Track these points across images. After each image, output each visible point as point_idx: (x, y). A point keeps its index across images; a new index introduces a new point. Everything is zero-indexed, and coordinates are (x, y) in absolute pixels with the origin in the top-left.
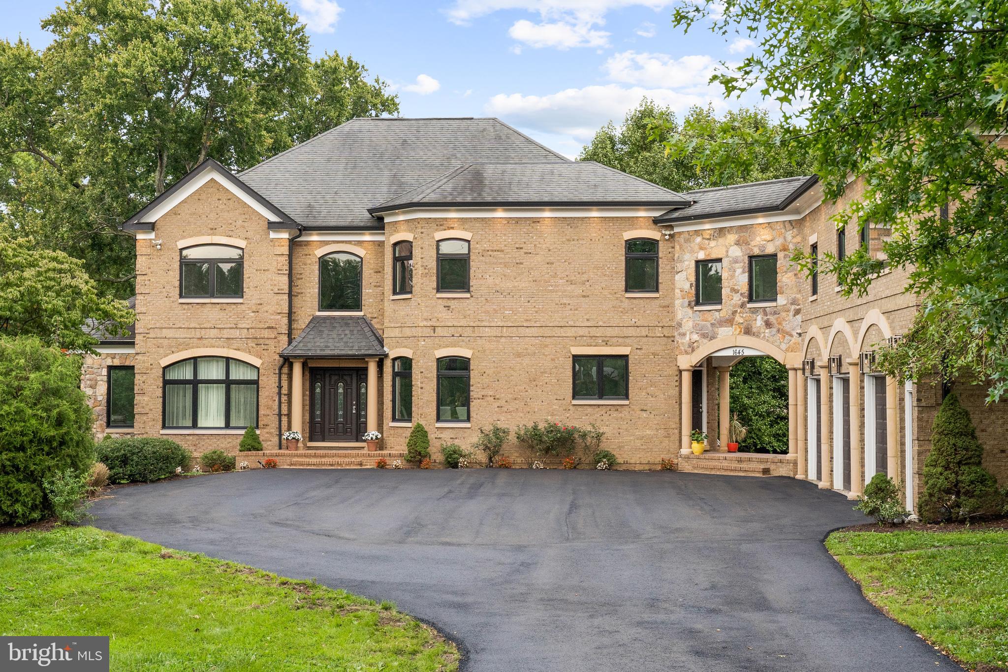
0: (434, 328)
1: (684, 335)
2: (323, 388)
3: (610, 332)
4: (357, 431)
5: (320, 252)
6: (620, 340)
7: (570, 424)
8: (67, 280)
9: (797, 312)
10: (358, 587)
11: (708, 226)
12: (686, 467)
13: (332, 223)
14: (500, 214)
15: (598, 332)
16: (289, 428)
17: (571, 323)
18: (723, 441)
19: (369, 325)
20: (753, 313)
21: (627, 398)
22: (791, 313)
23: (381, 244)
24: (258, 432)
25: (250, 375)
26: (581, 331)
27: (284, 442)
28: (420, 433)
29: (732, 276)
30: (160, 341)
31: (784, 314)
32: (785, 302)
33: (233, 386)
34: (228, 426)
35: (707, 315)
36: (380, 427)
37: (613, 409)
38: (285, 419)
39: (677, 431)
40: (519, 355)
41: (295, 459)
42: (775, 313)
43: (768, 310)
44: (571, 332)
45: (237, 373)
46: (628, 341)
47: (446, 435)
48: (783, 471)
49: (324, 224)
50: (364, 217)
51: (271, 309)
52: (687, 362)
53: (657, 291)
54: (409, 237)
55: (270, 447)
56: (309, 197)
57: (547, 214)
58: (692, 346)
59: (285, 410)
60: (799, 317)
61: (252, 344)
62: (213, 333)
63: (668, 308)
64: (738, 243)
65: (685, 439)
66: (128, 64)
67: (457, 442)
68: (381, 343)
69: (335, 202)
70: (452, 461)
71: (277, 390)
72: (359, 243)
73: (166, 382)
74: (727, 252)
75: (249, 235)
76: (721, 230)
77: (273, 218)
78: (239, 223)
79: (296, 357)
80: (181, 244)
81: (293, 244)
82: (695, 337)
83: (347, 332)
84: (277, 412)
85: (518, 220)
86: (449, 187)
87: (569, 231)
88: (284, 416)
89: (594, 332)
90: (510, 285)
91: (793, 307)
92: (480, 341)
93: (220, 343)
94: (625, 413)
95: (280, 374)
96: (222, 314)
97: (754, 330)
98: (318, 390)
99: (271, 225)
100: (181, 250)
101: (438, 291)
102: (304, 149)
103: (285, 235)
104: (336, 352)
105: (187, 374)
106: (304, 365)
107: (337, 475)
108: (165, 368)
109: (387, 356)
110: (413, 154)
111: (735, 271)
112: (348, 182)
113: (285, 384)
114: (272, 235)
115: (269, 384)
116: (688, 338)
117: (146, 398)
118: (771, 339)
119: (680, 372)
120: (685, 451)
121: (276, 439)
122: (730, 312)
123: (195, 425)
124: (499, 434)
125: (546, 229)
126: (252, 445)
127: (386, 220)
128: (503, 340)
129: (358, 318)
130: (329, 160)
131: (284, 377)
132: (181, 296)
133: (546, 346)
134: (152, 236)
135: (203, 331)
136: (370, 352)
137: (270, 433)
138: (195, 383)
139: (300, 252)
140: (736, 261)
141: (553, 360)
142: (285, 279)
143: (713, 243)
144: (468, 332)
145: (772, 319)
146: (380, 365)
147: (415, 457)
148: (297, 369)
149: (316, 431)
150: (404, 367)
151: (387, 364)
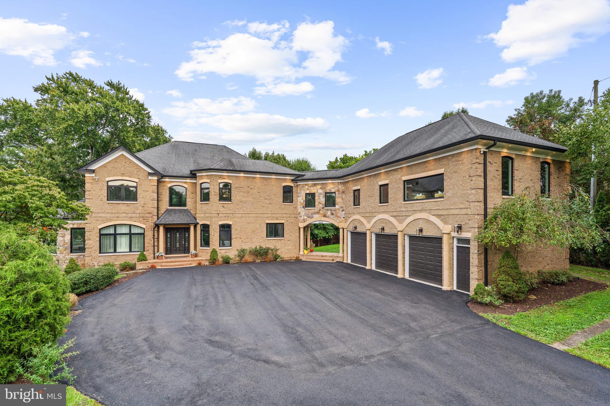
0: (218, 214)
1: (301, 217)
2: (171, 235)
3: (278, 215)
4: (187, 250)
5: (169, 185)
6: (281, 218)
7: (268, 246)
9: (343, 210)
11: (310, 183)
12: (304, 259)
13: (175, 175)
14: (242, 175)
15: (275, 216)
16: (158, 251)
17: (266, 213)
19: (190, 212)
20: (327, 210)
21: (283, 237)
22: (341, 211)
23: (195, 183)
24: (145, 253)
25: (140, 231)
26: (269, 215)
27: (156, 256)
28: (214, 252)
29: (319, 199)
30: (98, 218)
31: (338, 211)
32: (338, 207)
33: (132, 236)
34: (130, 251)
35: (310, 210)
36: (195, 249)
37: (279, 240)
38: (156, 248)
39: (298, 247)
40: (248, 223)
41: (163, 264)
42: (335, 211)
43: (332, 209)
44: (266, 216)
45: (134, 231)
46: (284, 218)
47: (223, 252)
48: (338, 260)
49: (171, 175)
50: (188, 172)
51: (150, 206)
52: (302, 225)
53: (292, 202)
54: (207, 181)
55: (151, 259)
56: (163, 165)
57: (258, 176)
58: (304, 221)
59: (156, 244)
60: (343, 212)
61: (141, 219)
62: (124, 215)
63: (296, 208)
64: (321, 188)
65: (302, 249)
67: (227, 254)
68: (196, 220)
69: (174, 167)
70: (226, 261)
71: (153, 237)
72: (185, 183)
73: (101, 235)
74: (317, 191)
75: (139, 177)
76: (315, 184)
77: (150, 171)
78: (135, 172)
79: (161, 224)
80: (108, 179)
81: (159, 181)
82: (305, 217)
83: (182, 215)
84: (153, 245)
85: (248, 177)
87: (265, 182)
88: (155, 246)
89: (273, 215)
90: (245, 199)
91: (341, 209)
92: (235, 219)
93: (127, 219)
94: (283, 241)
95: (154, 230)
96: (128, 208)
97: (327, 216)
98: (169, 236)
99: (150, 174)
100: (108, 182)
101: (219, 201)
102: (157, 149)
103: (155, 178)
104: (178, 222)
105: (112, 231)
106: (164, 227)
108: (100, 229)
109: (198, 223)
110: (200, 154)
111: (320, 197)
112: (177, 161)
113: (156, 234)
114: (150, 178)
115: (149, 235)
116: (302, 218)
117: (91, 242)
118: (333, 219)
119: (300, 228)
120: (301, 253)
121: (153, 255)
122: (318, 210)
123: (115, 251)
124: (243, 251)
125: (258, 181)
126: (142, 258)
127: (197, 175)
128: (243, 218)
129: (185, 210)
130: (168, 153)
131: (156, 232)
132: (108, 200)
133: (258, 220)
134: (93, 175)
135: (119, 214)
136: (192, 222)
137: (150, 253)
138: (115, 235)
139: (161, 185)
140: (320, 194)
141: (260, 225)
142: (156, 195)
143: (312, 188)
144: (231, 215)
145: (334, 212)
146: (195, 227)
147: (213, 261)
148: (161, 229)
149: (168, 251)
150: (206, 228)
151: (199, 228)
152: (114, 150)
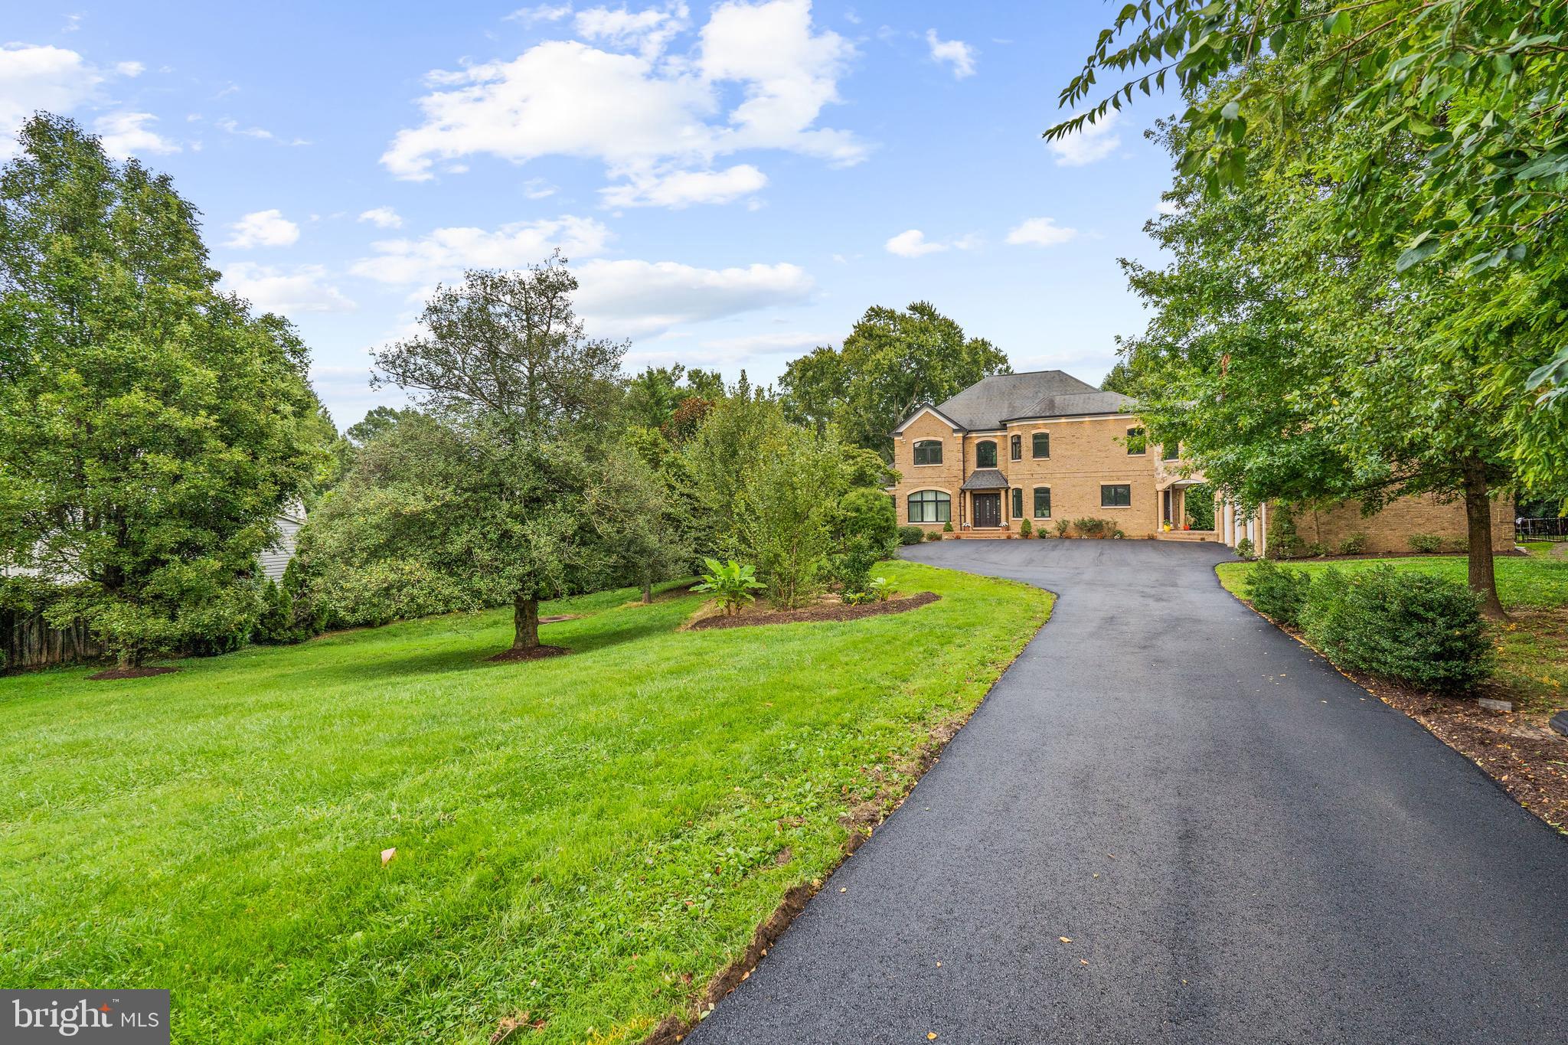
0: (1032, 475)
1: (1159, 474)
2: (980, 503)
3: (1120, 474)
4: (996, 522)
5: (977, 441)
6: (1126, 477)
7: (1101, 518)
8: (874, 462)
10: (1016, 579)
12: (1161, 538)
13: (982, 427)
14: (1063, 420)
15: (1114, 474)
16: (965, 521)
17: (1100, 470)
18: (1181, 525)
19: (1001, 474)
21: (1130, 504)
23: (1006, 436)
24: (951, 523)
25: (947, 498)
26: (1106, 474)
27: (963, 527)
28: (1027, 523)
30: (906, 484)
33: (939, 503)
34: (937, 520)
35: (1170, 464)
36: (1007, 520)
37: (1122, 510)
39: (1156, 520)
40: (1074, 486)
41: (969, 535)
44: (1100, 474)
45: (941, 497)
46: (1130, 477)
47: (1039, 524)
48: (1212, 539)
49: (978, 428)
50: (996, 423)
51: (955, 468)
52: (1160, 487)
53: (1144, 453)
54: (1019, 433)
55: (957, 530)
56: (971, 416)
57: (1087, 419)
58: (1163, 480)
59: (963, 513)
61: (947, 484)
62: (930, 479)
63: (1151, 461)
65: (1160, 524)
66: (884, 359)
67: (1044, 526)
68: (1007, 482)
69: (981, 418)
70: (1042, 535)
71: (959, 504)
72: (995, 436)
73: (909, 502)
75: (944, 435)
77: (955, 427)
78: (940, 430)
79: (967, 489)
80: (914, 441)
81: (964, 438)
82: (1165, 475)
83: (991, 477)
84: (959, 514)
85: (1072, 423)
86: (1038, 409)
87: (1099, 427)
88: (962, 516)
89: (1112, 474)
90: (1069, 453)
92: (1055, 480)
93: (933, 484)
94: (1129, 512)
95: (960, 497)
96: (934, 471)
98: (978, 504)
99: (955, 431)
100: (914, 443)
101: (1034, 457)
102: (967, 392)
103: (961, 435)
104: (986, 487)
105: (919, 499)
106: (971, 493)
107: (991, 542)
108: (908, 496)
109: (1009, 488)
112: (988, 408)
113: (962, 501)
114: (955, 435)
115: (955, 501)
116: (1161, 475)
117: (901, 509)
119: (1158, 491)
120: (1160, 530)
121: (959, 526)
123: (923, 520)
124: (1065, 523)
125: (1086, 426)
126: (948, 529)
127: (1008, 425)
128: (1066, 479)
129: (996, 471)
130: (979, 397)
131: (962, 498)
132: (915, 464)
133: (1088, 481)
134: (901, 438)
135: (925, 479)
136: (1002, 486)
137: (957, 523)
138: (922, 502)
139: (967, 441)
141: (1091, 488)
142: (962, 454)
144: (1049, 476)
146: (1007, 492)
147: (1026, 534)
148: (968, 495)
149: (977, 522)
150: (1018, 492)
151: (1010, 492)
152: (917, 410)
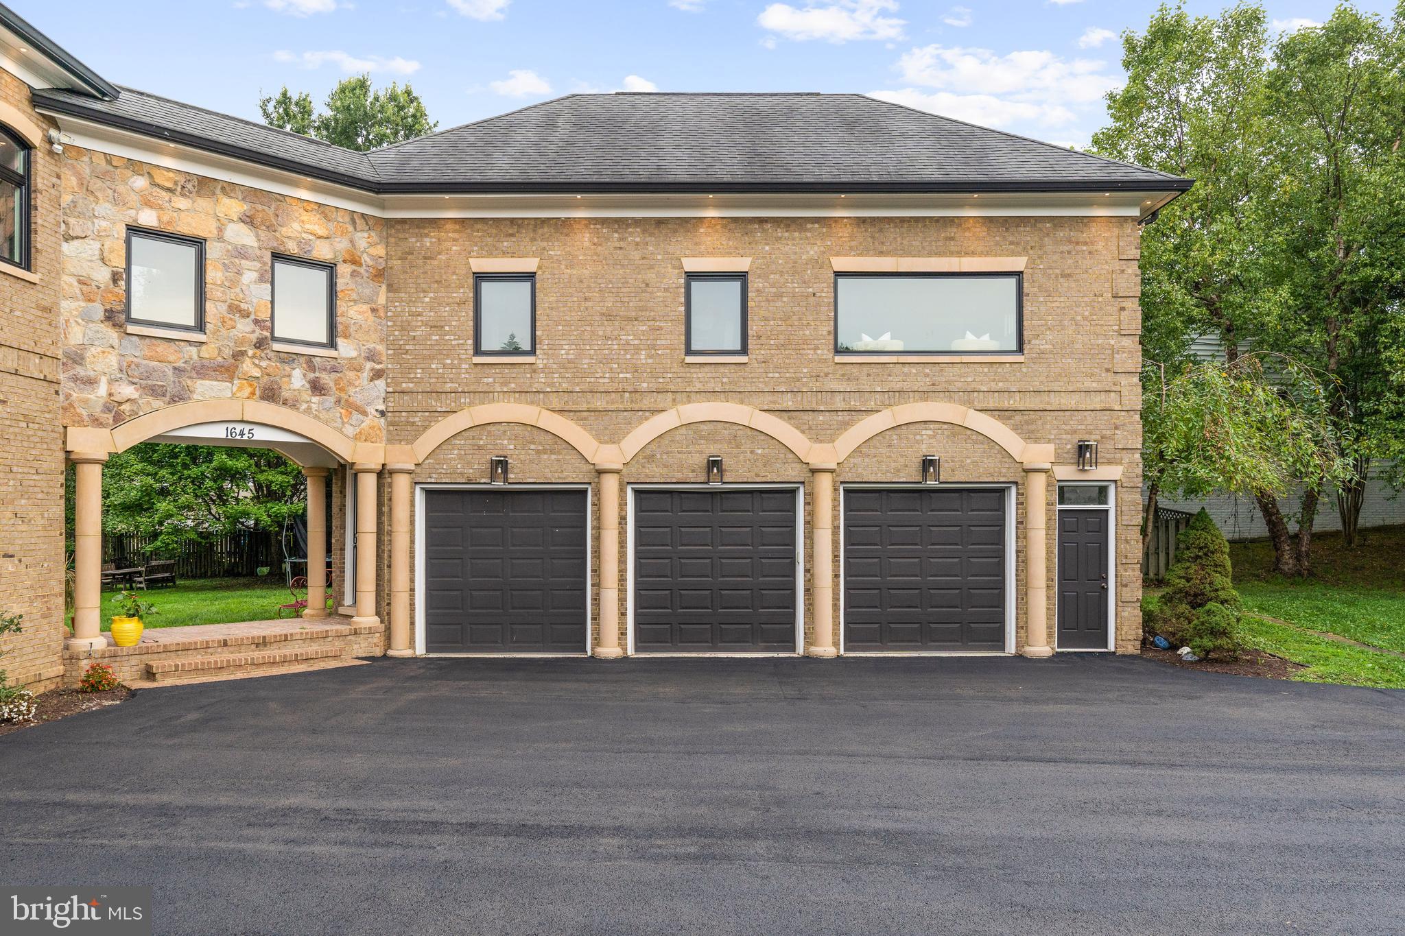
1: (91, 382)
9: (378, 374)
11: (168, 161)
20: (283, 361)
22: (366, 375)
29: (233, 283)
31: (351, 375)
32: (354, 354)
35: (161, 348)
42: (334, 370)
43: (317, 361)
52: (95, 444)
53: (29, 265)
60: (381, 383)
64: (248, 220)
65: (88, 609)
74: (220, 230)
76: (204, 182)
82: (127, 391)
91: (369, 365)
97: (286, 394)
111: (239, 273)
116: (102, 390)
118: (323, 415)
122: (227, 352)
140: (241, 253)
143: (182, 203)
145: (327, 379)
